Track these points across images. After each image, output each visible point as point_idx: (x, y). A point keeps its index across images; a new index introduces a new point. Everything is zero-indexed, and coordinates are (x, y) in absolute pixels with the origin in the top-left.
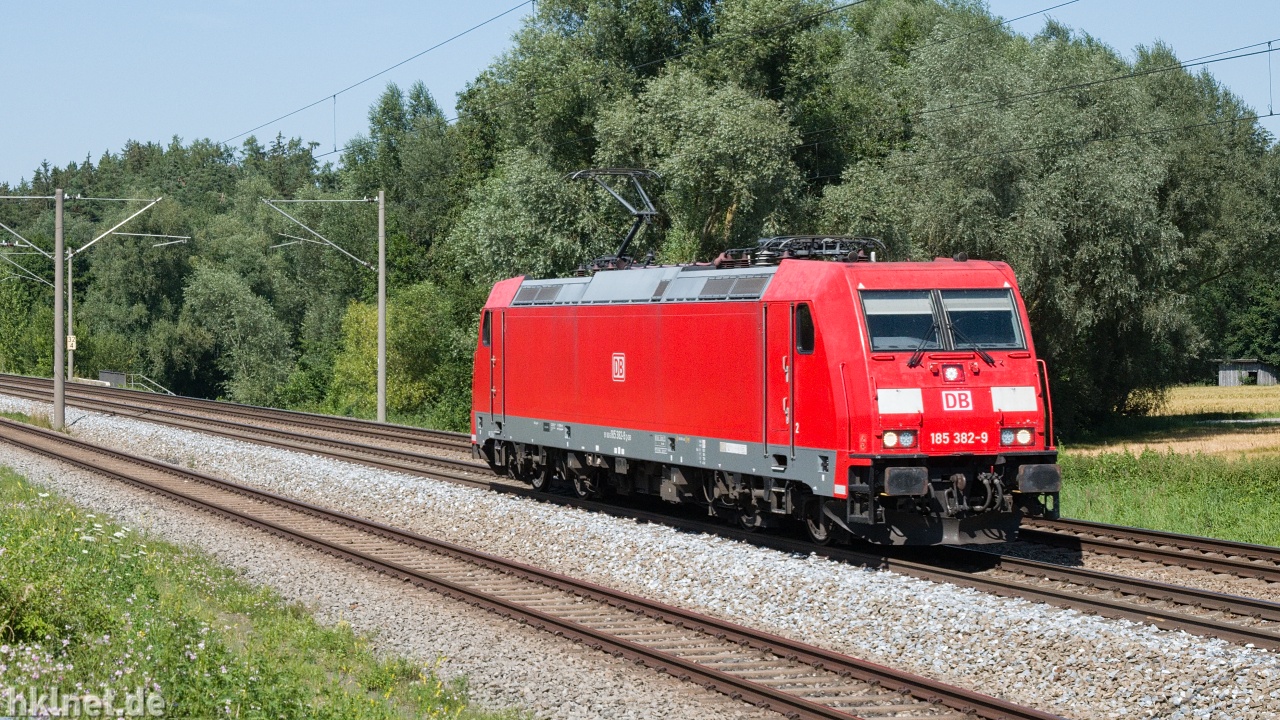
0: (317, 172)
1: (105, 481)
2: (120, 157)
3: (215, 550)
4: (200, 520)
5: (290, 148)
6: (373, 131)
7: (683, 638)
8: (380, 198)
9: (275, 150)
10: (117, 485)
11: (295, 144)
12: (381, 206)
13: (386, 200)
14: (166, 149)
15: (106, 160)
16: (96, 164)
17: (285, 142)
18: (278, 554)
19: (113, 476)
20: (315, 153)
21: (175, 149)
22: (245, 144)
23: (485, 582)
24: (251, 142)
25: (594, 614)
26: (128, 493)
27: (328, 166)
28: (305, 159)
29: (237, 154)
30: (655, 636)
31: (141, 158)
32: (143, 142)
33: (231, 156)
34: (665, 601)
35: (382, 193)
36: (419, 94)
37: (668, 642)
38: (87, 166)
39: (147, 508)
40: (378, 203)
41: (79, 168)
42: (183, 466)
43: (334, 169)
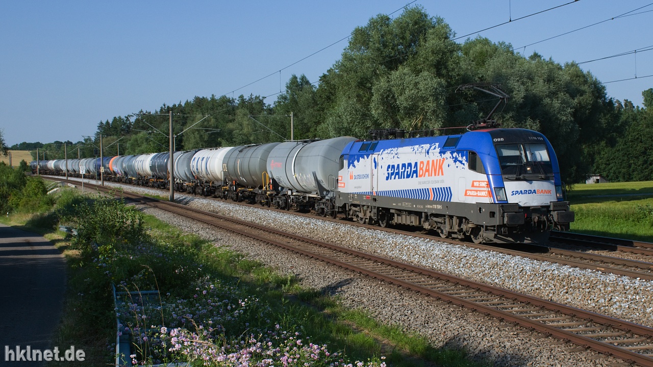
0: (265, 108)
1: (191, 221)
2: (192, 102)
3: (235, 246)
4: (228, 234)
6: (287, 91)
7: (423, 279)
8: (292, 114)
9: (249, 100)
11: (257, 98)
12: (292, 118)
13: (294, 115)
14: (209, 99)
15: (187, 103)
16: (183, 104)
17: (253, 97)
19: (194, 218)
20: (265, 101)
21: (213, 99)
22: (239, 97)
24: (241, 97)
27: (269, 105)
28: (261, 103)
29: (236, 101)
31: (200, 103)
32: (201, 97)
33: (234, 102)
36: (303, 78)
38: (180, 105)
39: (207, 230)
40: (290, 116)
41: (177, 106)
43: (271, 107)
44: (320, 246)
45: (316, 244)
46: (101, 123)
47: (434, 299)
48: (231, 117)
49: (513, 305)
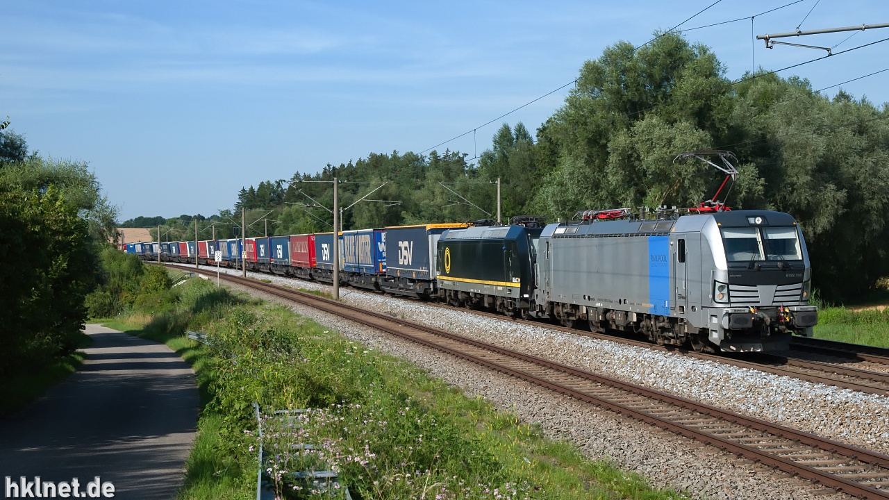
0: (466, 169)
1: (359, 325)
2: (366, 161)
3: (415, 360)
4: (407, 344)
5: (453, 156)
6: (495, 148)
7: (652, 404)
8: (498, 182)
9: (445, 158)
10: (365, 327)
11: (455, 155)
12: (499, 186)
13: (501, 182)
14: (390, 157)
15: (360, 162)
16: (354, 165)
17: (450, 153)
18: (447, 362)
19: (363, 323)
20: (465, 159)
21: (395, 156)
22: (431, 154)
23: (552, 376)
24: (434, 153)
25: (606, 392)
26: (370, 331)
27: (472, 165)
28: (461, 162)
29: (426, 160)
30: (637, 403)
31: (377, 162)
32: (379, 154)
33: (424, 160)
34: (643, 385)
35: (499, 179)
36: (520, 129)
37: (644, 406)
38: (350, 165)
39: (380, 338)
40: (497, 184)
41: (346, 166)
42: (399, 317)
43: (475, 167)
44: (526, 361)
45: (520, 359)
46: (244, 190)
47: (661, 429)
48: (419, 182)
49: (760, 439)
